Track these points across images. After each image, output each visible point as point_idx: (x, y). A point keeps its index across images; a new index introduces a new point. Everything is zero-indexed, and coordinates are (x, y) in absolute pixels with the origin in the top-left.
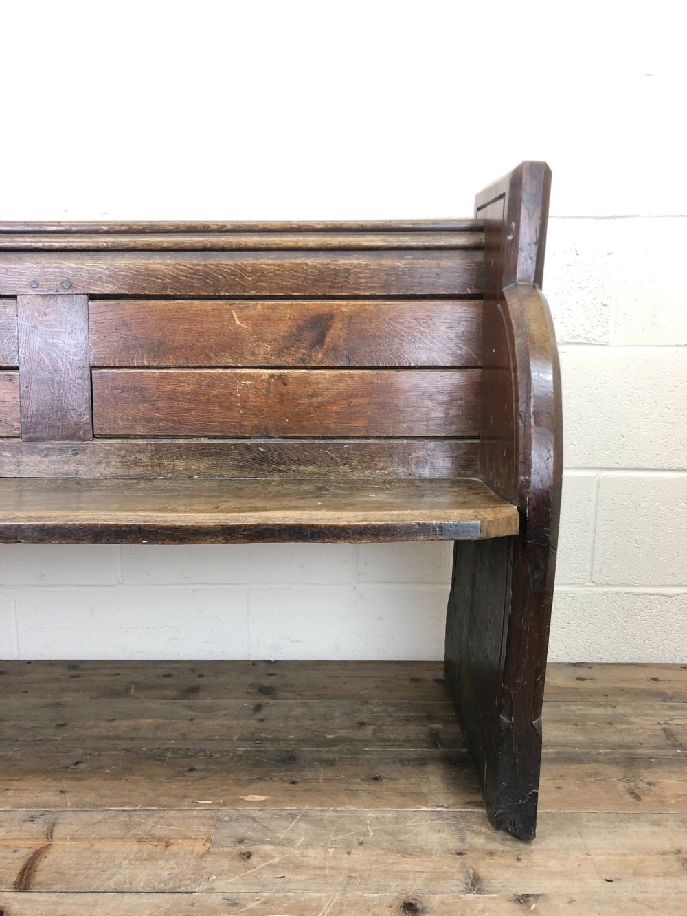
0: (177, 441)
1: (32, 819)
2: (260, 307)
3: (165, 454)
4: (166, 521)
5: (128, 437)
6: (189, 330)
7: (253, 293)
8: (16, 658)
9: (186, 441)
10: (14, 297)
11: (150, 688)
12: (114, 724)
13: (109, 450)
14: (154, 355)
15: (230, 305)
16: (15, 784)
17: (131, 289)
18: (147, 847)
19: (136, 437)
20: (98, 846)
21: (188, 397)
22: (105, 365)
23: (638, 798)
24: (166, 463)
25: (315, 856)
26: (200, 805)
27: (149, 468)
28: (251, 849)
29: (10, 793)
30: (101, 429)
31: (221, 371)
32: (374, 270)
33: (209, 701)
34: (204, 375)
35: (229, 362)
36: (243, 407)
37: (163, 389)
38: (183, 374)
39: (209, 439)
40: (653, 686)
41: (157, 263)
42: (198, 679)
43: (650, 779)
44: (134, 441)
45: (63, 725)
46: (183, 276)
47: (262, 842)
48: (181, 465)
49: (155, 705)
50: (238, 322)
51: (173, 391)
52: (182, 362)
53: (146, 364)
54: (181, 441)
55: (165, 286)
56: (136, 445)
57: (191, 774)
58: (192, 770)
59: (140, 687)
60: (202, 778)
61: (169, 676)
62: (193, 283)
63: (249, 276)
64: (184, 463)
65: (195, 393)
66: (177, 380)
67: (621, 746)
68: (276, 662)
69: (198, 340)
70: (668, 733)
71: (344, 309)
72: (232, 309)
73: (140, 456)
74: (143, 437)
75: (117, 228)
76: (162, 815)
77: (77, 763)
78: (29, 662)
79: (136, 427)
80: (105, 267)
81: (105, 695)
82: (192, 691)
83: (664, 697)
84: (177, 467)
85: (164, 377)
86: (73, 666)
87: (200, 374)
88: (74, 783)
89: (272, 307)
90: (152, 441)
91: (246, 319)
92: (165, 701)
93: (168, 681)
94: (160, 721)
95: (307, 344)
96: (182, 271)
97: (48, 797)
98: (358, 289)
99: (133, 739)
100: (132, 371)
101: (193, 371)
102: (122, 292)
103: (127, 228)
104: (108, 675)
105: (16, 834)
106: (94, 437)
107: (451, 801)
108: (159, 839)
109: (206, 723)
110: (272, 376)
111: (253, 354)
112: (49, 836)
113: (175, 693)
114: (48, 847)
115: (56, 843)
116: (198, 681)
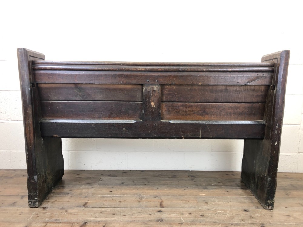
1: (155, 197)
8: (126, 169)
11: (164, 175)
18: (185, 202)
20: (173, 201)
23: (288, 195)
25: (221, 203)
28: (207, 202)
33: (180, 178)
40: (285, 176)
43: (290, 192)
47: (209, 201)
49: (168, 178)
58: (185, 190)
59: (161, 175)
61: (167, 173)
67: (281, 187)
68: (191, 171)
70: (291, 185)
76: (184, 197)
78: (130, 170)
82: (175, 176)
83: (289, 178)
86: (142, 171)
93: (167, 174)
97: (156, 194)
104: (152, 173)
105: (154, 199)
107: (247, 195)
108: (186, 200)
112: (161, 200)
113: (171, 177)
114: (163, 201)
115: (164, 201)
116: (175, 174)
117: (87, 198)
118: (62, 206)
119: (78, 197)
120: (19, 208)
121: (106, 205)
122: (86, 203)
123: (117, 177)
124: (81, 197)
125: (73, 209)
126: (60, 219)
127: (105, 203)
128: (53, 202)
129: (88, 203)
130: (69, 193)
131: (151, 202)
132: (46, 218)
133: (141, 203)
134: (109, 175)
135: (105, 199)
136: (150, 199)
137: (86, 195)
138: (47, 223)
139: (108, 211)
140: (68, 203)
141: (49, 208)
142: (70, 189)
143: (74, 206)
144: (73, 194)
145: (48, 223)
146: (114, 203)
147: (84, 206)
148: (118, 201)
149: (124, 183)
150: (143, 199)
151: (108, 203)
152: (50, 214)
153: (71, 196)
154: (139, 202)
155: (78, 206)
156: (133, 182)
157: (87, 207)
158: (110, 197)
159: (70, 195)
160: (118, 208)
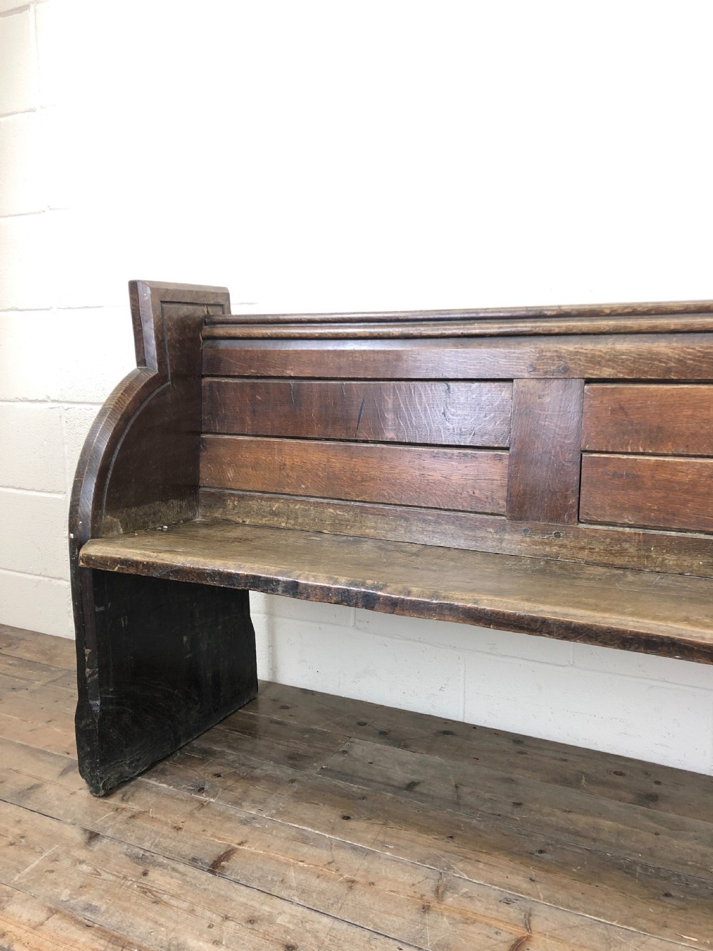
0: (668, 533)
1: (508, 902)
3: (654, 546)
4: (703, 638)
5: (614, 524)
6: (693, 416)
8: (460, 719)
9: (680, 534)
10: (511, 380)
11: (603, 783)
12: (571, 816)
13: (594, 536)
14: (651, 442)
16: (484, 858)
17: (631, 372)
19: (623, 525)
21: (686, 487)
22: (597, 450)
24: (654, 556)
26: (685, 941)
27: (635, 559)
29: (481, 865)
30: (587, 514)
33: (672, 816)
34: (706, 466)
37: (658, 477)
38: (682, 463)
39: (706, 534)
41: (662, 346)
42: (655, 786)
44: (621, 529)
45: (519, 804)
46: (690, 359)
48: (671, 560)
49: (612, 805)
51: (669, 481)
52: (681, 450)
53: (641, 450)
54: (673, 534)
55: (669, 370)
56: (623, 533)
57: (667, 900)
58: (667, 895)
59: (592, 780)
60: (681, 909)
61: (621, 774)
62: (702, 367)
64: (674, 557)
65: (694, 484)
66: (674, 468)
69: (702, 428)
73: (626, 545)
74: (630, 526)
75: (620, 311)
76: (643, 939)
77: (541, 852)
78: (475, 727)
79: (625, 515)
80: (603, 349)
81: (556, 781)
82: (650, 799)
84: (666, 562)
85: (658, 464)
86: (518, 740)
87: (701, 464)
88: (543, 874)
90: (641, 531)
92: (621, 804)
93: (619, 779)
94: (621, 827)
96: (689, 354)
97: (518, 880)
99: (594, 840)
100: (625, 457)
101: (693, 460)
102: (621, 376)
103: (631, 310)
104: (555, 759)
105: (494, 914)
106: (579, 521)
109: (675, 842)
112: (528, 926)
113: (631, 797)
114: (528, 938)
115: (535, 936)
116: (656, 789)
117: (246, 829)
118: (147, 845)
119: (220, 814)
120: (26, 815)
121: (290, 887)
122: (228, 854)
123: (406, 747)
124: (229, 819)
125: (174, 869)
126: (103, 908)
127: (293, 876)
128: (133, 817)
129: (234, 857)
130: (207, 787)
131: (472, 928)
133: (429, 919)
134: (383, 734)
135: (305, 849)
136: (479, 907)
137: (253, 812)
139: (279, 920)
140: (174, 834)
141: (105, 841)
142: (217, 769)
143: (182, 858)
144: (213, 797)
145: (57, 912)
146: (324, 885)
147: (215, 867)
148: (346, 876)
149: (417, 789)
150: (450, 899)
151: (302, 877)
153: (202, 805)
154: (426, 909)
155: (194, 861)
156: (457, 787)
157: (222, 875)
158: (331, 846)
159: (203, 797)
160: (325, 920)
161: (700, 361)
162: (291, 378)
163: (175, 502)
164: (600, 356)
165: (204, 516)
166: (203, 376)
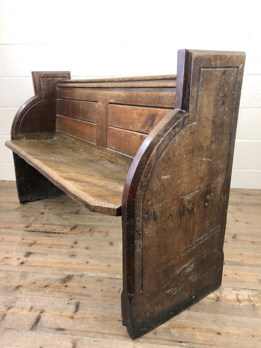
0: (120, 153)
2: (140, 110)
3: (118, 156)
5: (112, 149)
6: (125, 116)
7: (139, 104)
9: (122, 153)
10: (97, 102)
13: (109, 152)
14: (118, 124)
15: (134, 108)
17: (116, 101)
24: (117, 159)
27: (114, 160)
30: (108, 145)
31: (130, 131)
32: (170, 96)
35: (131, 128)
36: (133, 146)
37: (119, 135)
41: (122, 93)
46: (126, 97)
48: (120, 161)
50: (135, 115)
51: (120, 137)
53: (116, 126)
55: (122, 101)
56: (113, 152)
62: (128, 100)
63: (139, 98)
65: (124, 138)
66: (122, 133)
69: (126, 120)
71: (160, 113)
72: (134, 110)
73: (113, 155)
74: (114, 150)
79: (113, 146)
80: (112, 93)
85: (119, 131)
87: (125, 132)
89: (142, 110)
90: (116, 151)
91: (137, 114)
95: (149, 125)
96: (126, 95)
98: (164, 105)
100: (114, 128)
101: (124, 130)
102: (114, 102)
103: (119, 80)
106: (107, 147)
110: (140, 136)
111: (137, 127)
132: (44, 221)
138: (44, 224)
152: (46, 218)
161: (127, 98)
162: (68, 99)
163: (46, 133)
164: (112, 95)
165: (56, 138)
166: (57, 98)
